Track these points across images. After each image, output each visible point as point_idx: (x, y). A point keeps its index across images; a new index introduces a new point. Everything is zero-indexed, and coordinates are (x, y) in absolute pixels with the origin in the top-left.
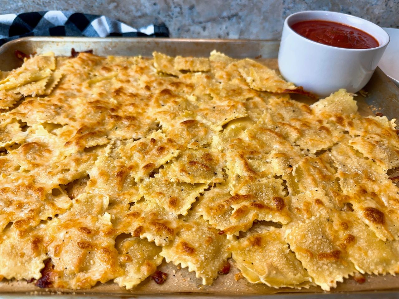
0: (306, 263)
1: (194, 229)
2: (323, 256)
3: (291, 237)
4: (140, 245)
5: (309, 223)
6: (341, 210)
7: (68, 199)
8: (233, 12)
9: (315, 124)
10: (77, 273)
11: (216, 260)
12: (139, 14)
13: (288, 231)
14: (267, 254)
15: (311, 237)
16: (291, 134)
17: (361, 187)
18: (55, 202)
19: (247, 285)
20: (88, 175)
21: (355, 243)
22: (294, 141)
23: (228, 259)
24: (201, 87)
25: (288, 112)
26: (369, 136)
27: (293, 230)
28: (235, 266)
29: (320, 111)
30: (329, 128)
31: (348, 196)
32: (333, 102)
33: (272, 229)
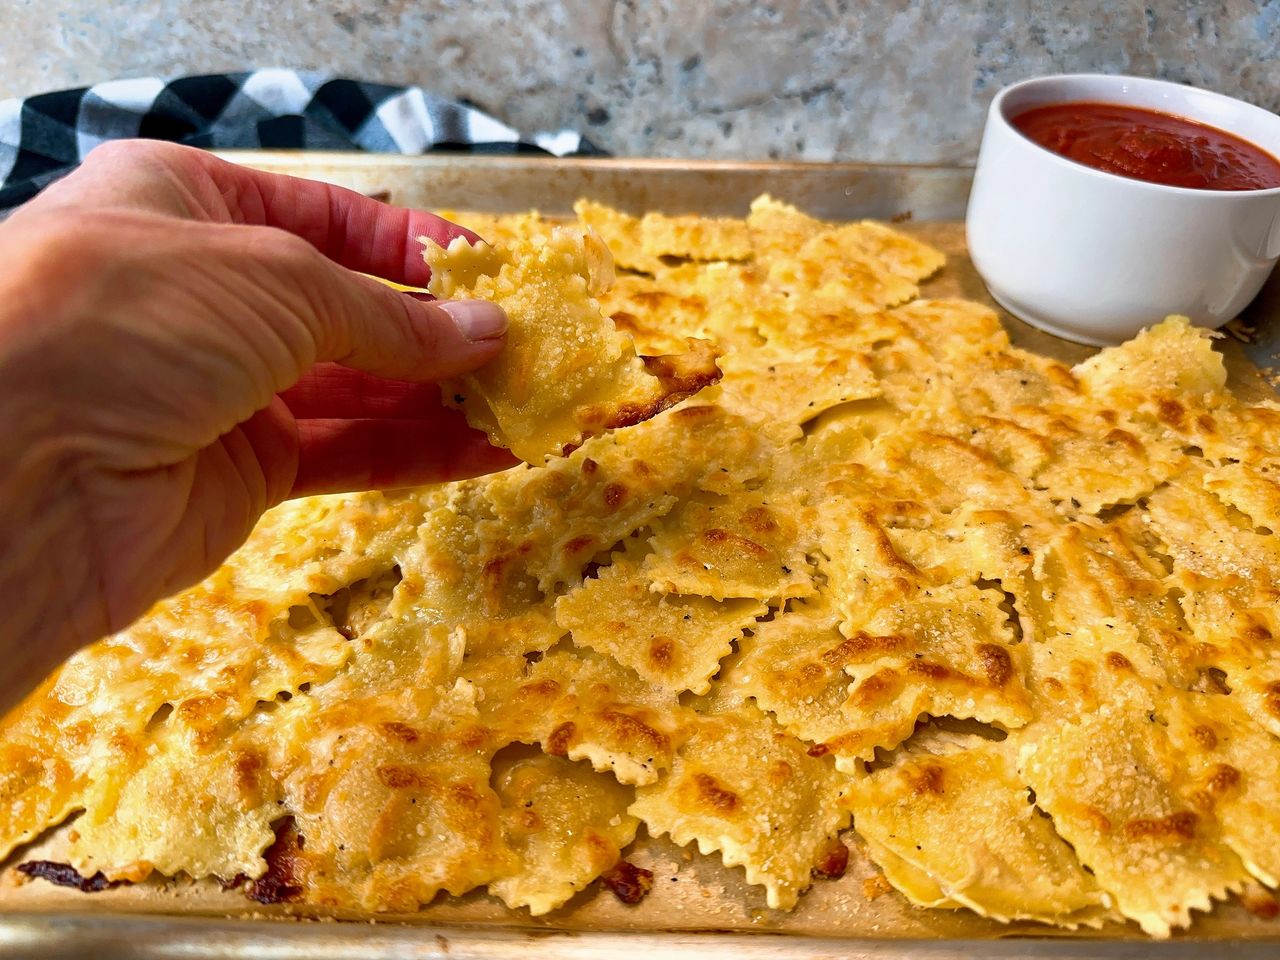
0: (1089, 847)
1: (731, 738)
2: (1141, 828)
3: (1036, 767)
4: (568, 780)
5: (1091, 726)
6: (1190, 689)
7: (338, 637)
8: (819, 79)
9: (1091, 423)
10: (376, 864)
11: (804, 833)
12: (529, 81)
13: (1027, 750)
14: (964, 817)
15: (1100, 768)
16: (1021, 451)
17: (1250, 618)
18: (298, 648)
19: (905, 914)
20: (397, 569)
21: (1242, 791)
22: (1030, 473)
23: (841, 832)
24: (729, 308)
25: (1006, 387)
26: (1266, 461)
27: (1044, 748)
28: (863, 853)
29: (1107, 382)
30: (1140, 437)
31: (1211, 646)
32: (1146, 355)
33: (975, 742)
